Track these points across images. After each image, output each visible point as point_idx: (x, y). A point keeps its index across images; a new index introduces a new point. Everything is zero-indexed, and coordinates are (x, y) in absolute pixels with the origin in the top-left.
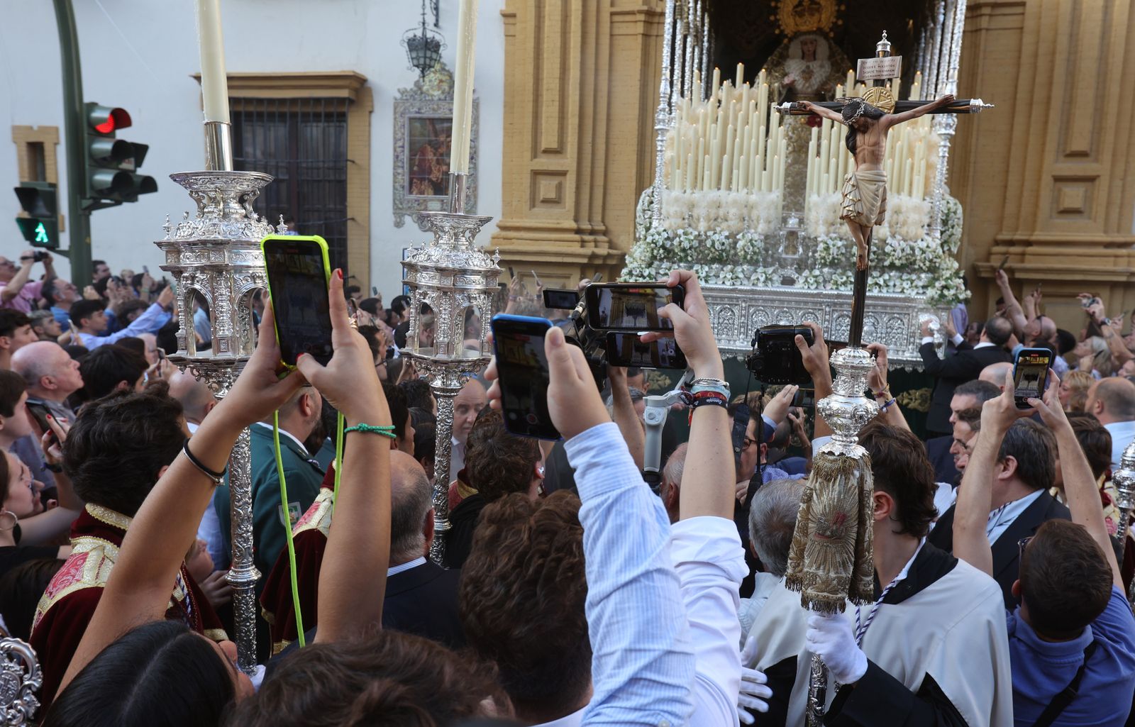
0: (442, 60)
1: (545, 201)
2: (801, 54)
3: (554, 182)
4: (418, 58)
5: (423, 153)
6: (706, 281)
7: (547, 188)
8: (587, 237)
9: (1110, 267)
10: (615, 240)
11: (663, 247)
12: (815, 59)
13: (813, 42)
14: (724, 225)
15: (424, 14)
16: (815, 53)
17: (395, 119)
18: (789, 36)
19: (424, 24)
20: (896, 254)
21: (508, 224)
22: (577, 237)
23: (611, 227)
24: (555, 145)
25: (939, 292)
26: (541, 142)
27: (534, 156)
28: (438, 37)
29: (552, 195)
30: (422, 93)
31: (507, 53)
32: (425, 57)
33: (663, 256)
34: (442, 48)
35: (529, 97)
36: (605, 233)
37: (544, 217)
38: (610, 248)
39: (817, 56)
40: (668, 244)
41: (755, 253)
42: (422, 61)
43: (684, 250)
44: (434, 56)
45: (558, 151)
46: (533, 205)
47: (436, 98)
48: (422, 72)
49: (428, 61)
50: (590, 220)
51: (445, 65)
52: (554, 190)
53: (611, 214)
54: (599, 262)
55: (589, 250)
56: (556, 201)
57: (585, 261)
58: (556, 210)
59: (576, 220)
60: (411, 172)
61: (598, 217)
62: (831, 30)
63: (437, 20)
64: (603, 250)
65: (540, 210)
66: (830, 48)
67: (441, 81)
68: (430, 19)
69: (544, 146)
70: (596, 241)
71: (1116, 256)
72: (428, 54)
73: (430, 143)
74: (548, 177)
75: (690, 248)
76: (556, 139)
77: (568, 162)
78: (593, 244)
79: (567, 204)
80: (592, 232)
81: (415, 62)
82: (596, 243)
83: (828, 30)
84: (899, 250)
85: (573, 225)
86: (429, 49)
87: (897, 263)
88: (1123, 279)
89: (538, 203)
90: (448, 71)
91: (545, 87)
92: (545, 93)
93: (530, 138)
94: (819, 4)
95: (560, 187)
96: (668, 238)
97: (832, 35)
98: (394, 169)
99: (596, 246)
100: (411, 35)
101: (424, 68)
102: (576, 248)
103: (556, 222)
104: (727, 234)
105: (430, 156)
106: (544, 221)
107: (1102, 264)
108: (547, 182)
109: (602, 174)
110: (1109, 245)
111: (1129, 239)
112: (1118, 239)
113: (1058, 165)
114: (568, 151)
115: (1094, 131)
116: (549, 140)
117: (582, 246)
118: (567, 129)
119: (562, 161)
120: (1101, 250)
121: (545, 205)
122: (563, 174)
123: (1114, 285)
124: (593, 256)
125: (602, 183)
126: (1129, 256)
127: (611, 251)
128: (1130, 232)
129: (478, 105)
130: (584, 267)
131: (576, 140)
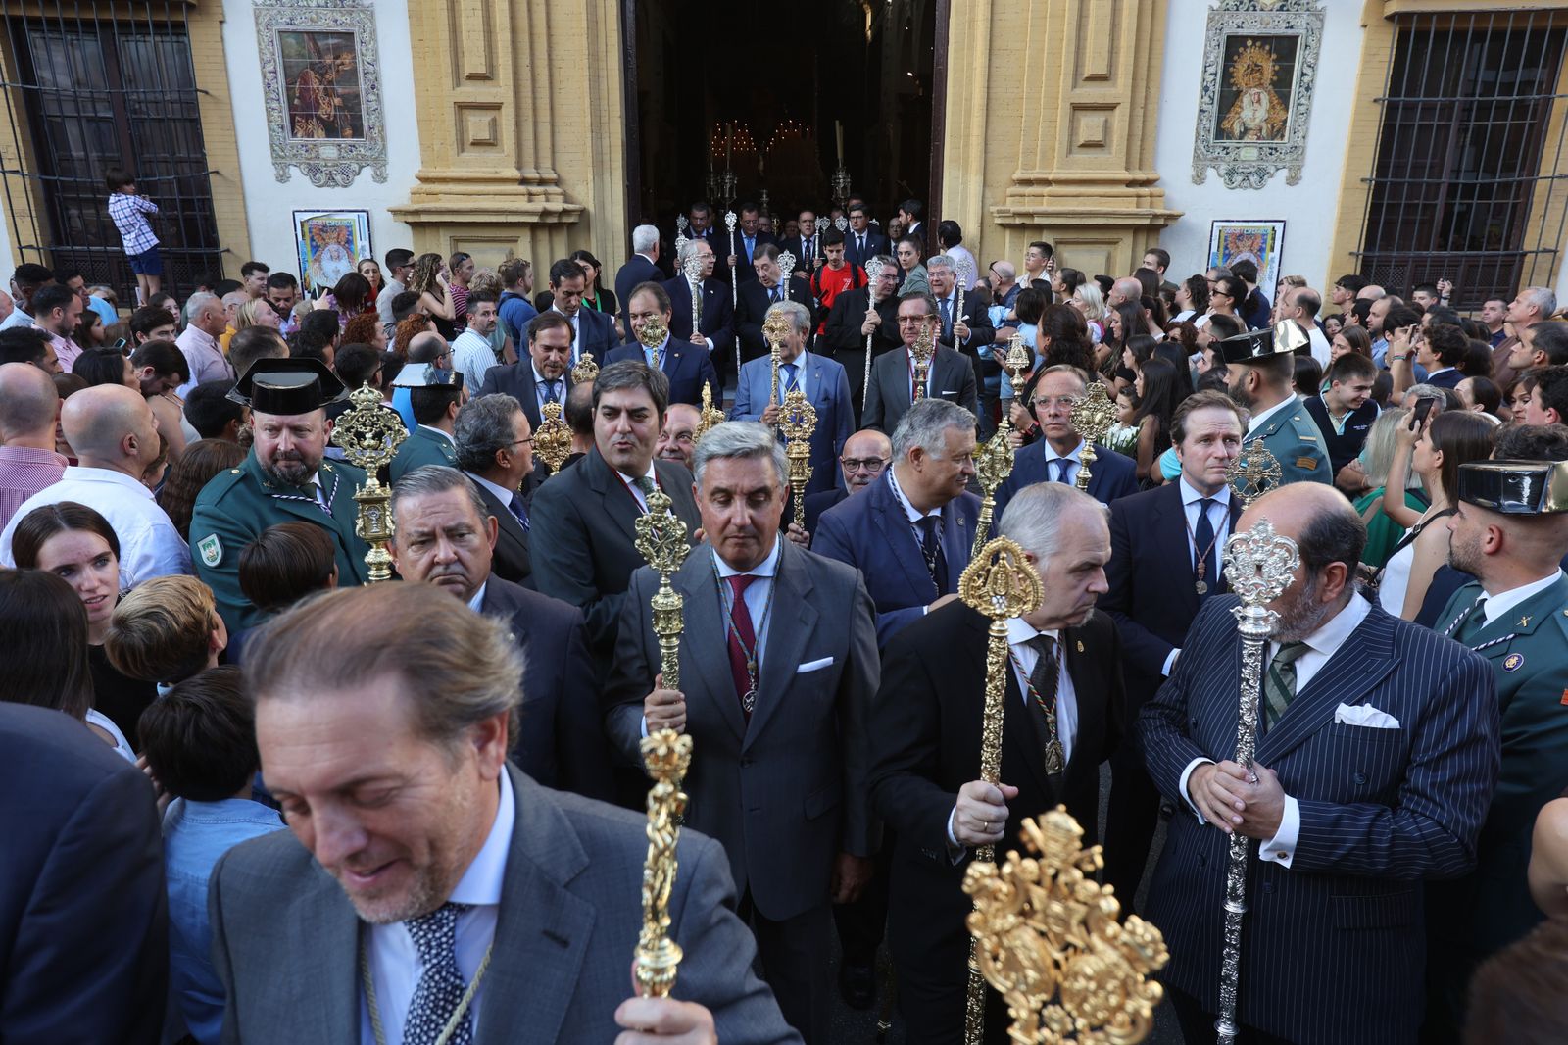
1: (476, 144)
3: (486, 117)
5: (305, 80)
7: (478, 125)
8: (535, 189)
9: (1133, 209)
10: (570, 192)
17: (258, 32)
21: (432, 175)
22: (522, 189)
23: (564, 176)
24: (482, 70)
26: (463, 65)
27: (457, 83)
29: (485, 135)
35: (442, 3)
36: (557, 183)
37: (477, 164)
38: (566, 201)
45: (488, 77)
46: (461, 148)
47: (313, 4)
50: (537, 167)
52: (487, 129)
53: (563, 159)
54: (553, 220)
55: (539, 204)
56: (490, 144)
57: (535, 219)
58: (490, 155)
59: (519, 167)
60: (291, 107)
61: (546, 163)
64: (557, 205)
65: (471, 154)
69: (468, 70)
70: (546, 194)
71: (1139, 196)
73: (312, 66)
74: (478, 112)
76: (483, 61)
77: (501, 90)
78: (543, 197)
79: (505, 147)
80: (542, 182)
82: (547, 196)
85: (516, 174)
88: (1146, 222)
89: (467, 146)
93: (448, 60)
95: (494, 124)
98: (267, 103)
99: (547, 200)
102: (522, 204)
103: (493, 170)
105: (315, 84)
106: (477, 169)
107: (1124, 206)
108: (478, 119)
109: (548, 107)
110: (1131, 184)
111: (1151, 177)
112: (1140, 176)
113: (1077, 91)
114: (501, 76)
115: (1113, 51)
116: (474, 63)
117: (530, 201)
118: (497, 48)
119: (494, 90)
120: (1123, 190)
121: (477, 148)
122: (497, 107)
123: (1137, 229)
124: (545, 213)
125: (548, 118)
126: (1151, 196)
127: (567, 206)
128: (1154, 168)
129: (372, 14)
130: (534, 227)
131: (510, 62)
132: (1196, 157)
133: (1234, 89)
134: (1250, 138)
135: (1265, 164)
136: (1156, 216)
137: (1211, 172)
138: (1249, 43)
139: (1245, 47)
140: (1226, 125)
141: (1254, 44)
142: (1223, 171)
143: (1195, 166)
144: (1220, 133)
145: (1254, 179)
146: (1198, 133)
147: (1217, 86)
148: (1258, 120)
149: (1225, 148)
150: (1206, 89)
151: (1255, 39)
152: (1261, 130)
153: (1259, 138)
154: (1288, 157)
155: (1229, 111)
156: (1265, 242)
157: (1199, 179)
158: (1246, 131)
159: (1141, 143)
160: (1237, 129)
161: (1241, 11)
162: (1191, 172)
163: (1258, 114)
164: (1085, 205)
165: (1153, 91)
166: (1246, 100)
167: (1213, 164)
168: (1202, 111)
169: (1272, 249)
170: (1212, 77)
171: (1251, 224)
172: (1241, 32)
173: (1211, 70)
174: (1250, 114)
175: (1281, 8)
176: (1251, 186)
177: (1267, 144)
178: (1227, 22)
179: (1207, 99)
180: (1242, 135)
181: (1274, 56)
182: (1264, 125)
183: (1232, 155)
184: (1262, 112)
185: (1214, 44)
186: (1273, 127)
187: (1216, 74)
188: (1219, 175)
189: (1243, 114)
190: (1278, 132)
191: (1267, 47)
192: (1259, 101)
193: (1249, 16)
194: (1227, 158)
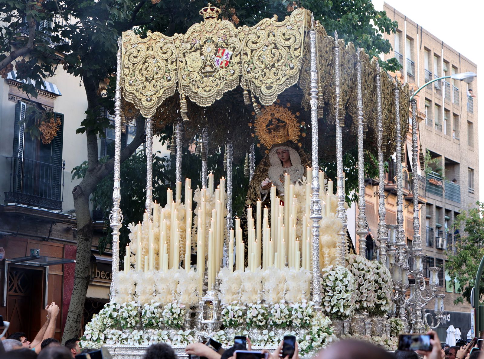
2: (280, 162)
6: (140, 343)
11: (111, 316)
12: (292, 165)
13: (287, 152)
14: (157, 298)
16: (289, 159)
18: (268, 148)
20: (276, 314)
25: (308, 344)
33: (110, 324)
39: (292, 163)
40: (115, 314)
41: (175, 319)
43: (125, 319)
62: (299, 141)
66: (300, 155)
75: (129, 317)
83: (296, 142)
84: (279, 312)
87: (279, 322)
94: (284, 122)
96: (115, 310)
97: (300, 145)
104: (158, 304)
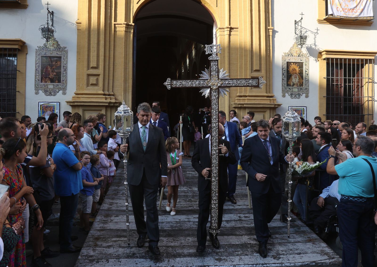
0: (54, 37)
1: (92, 85)
3: (95, 78)
4: (45, 35)
7: (93, 80)
8: (107, 97)
9: (269, 103)
10: (117, 98)
15: (48, 20)
17: (36, 56)
19: (48, 23)
21: (78, 93)
22: (104, 96)
23: (116, 93)
24: (95, 66)
26: (90, 65)
27: (88, 69)
28: (53, 28)
29: (95, 82)
30: (46, 48)
31: (78, 35)
32: (48, 34)
34: (54, 32)
35: (86, 49)
36: (113, 95)
37: (92, 90)
38: (115, 100)
42: (47, 36)
44: (52, 34)
45: (96, 68)
46: (88, 86)
47: (52, 50)
48: (47, 39)
49: (49, 36)
50: (108, 91)
51: (55, 39)
52: (95, 81)
53: (116, 89)
54: (112, 105)
55: (108, 100)
56: (96, 85)
57: (107, 104)
58: (96, 88)
59: (103, 91)
61: (111, 90)
63: (53, 24)
64: (113, 101)
65: (90, 87)
67: (54, 44)
68: (50, 23)
69: (91, 66)
70: (110, 98)
71: (270, 100)
72: (49, 33)
74: (93, 76)
76: (96, 63)
77: (100, 71)
78: (109, 99)
79: (100, 86)
80: (109, 95)
81: (44, 36)
82: (111, 98)
85: (102, 92)
86: (50, 32)
88: (273, 106)
89: (89, 85)
90: (57, 41)
91: (92, 46)
92: (92, 48)
93: (86, 63)
95: (97, 80)
98: (35, 74)
99: (111, 100)
100: (43, 27)
101: (48, 39)
102: (104, 100)
103: (96, 91)
106: (92, 91)
107: (266, 102)
108: (93, 78)
109: (112, 76)
110: (268, 97)
111: (272, 95)
112: (270, 95)
113: (252, 74)
114: (100, 67)
115: (260, 64)
116: (93, 64)
117: (106, 100)
118: (100, 60)
119: (98, 71)
120: (266, 98)
121: (92, 86)
122: (98, 75)
123: (270, 108)
124: (110, 103)
125: (112, 78)
126: (273, 100)
127: (116, 101)
128: (272, 93)
129: (67, 52)
130: (106, 107)
131: (103, 64)
132: (283, 91)
133: (290, 74)
134: (295, 86)
135: (299, 93)
136: (275, 105)
137: (287, 94)
138: (292, 64)
139: (291, 65)
140: (289, 83)
141: (293, 64)
142: (289, 94)
143: (283, 93)
144: (288, 85)
145: (297, 96)
146: (282, 85)
147: (286, 73)
148: (296, 82)
149: (289, 88)
150: (283, 74)
151: (293, 63)
152: (297, 84)
153: (297, 86)
154: (305, 91)
155: (289, 80)
156: (302, 112)
157: (284, 96)
158: (294, 85)
159: (269, 87)
160: (292, 84)
161: (289, 56)
162: (282, 94)
163: (296, 80)
164: (257, 102)
165: (271, 74)
166: (293, 77)
167: (287, 92)
168: (283, 79)
169: (304, 114)
170: (284, 71)
171: (298, 107)
172: (290, 61)
173: (284, 70)
174: (295, 80)
175: (299, 56)
176: (297, 98)
177: (299, 87)
178: (286, 59)
179: (284, 76)
180: (293, 85)
181: (298, 67)
182: (298, 83)
183: (291, 90)
184: (297, 80)
185: (284, 64)
186: (300, 84)
187: (285, 71)
188: (289, 95)
189: (293, 80)
190: (302, 85)
191: (297, 65)
192: (296, 77)
193: (292, 57)
194: (290, 91)
